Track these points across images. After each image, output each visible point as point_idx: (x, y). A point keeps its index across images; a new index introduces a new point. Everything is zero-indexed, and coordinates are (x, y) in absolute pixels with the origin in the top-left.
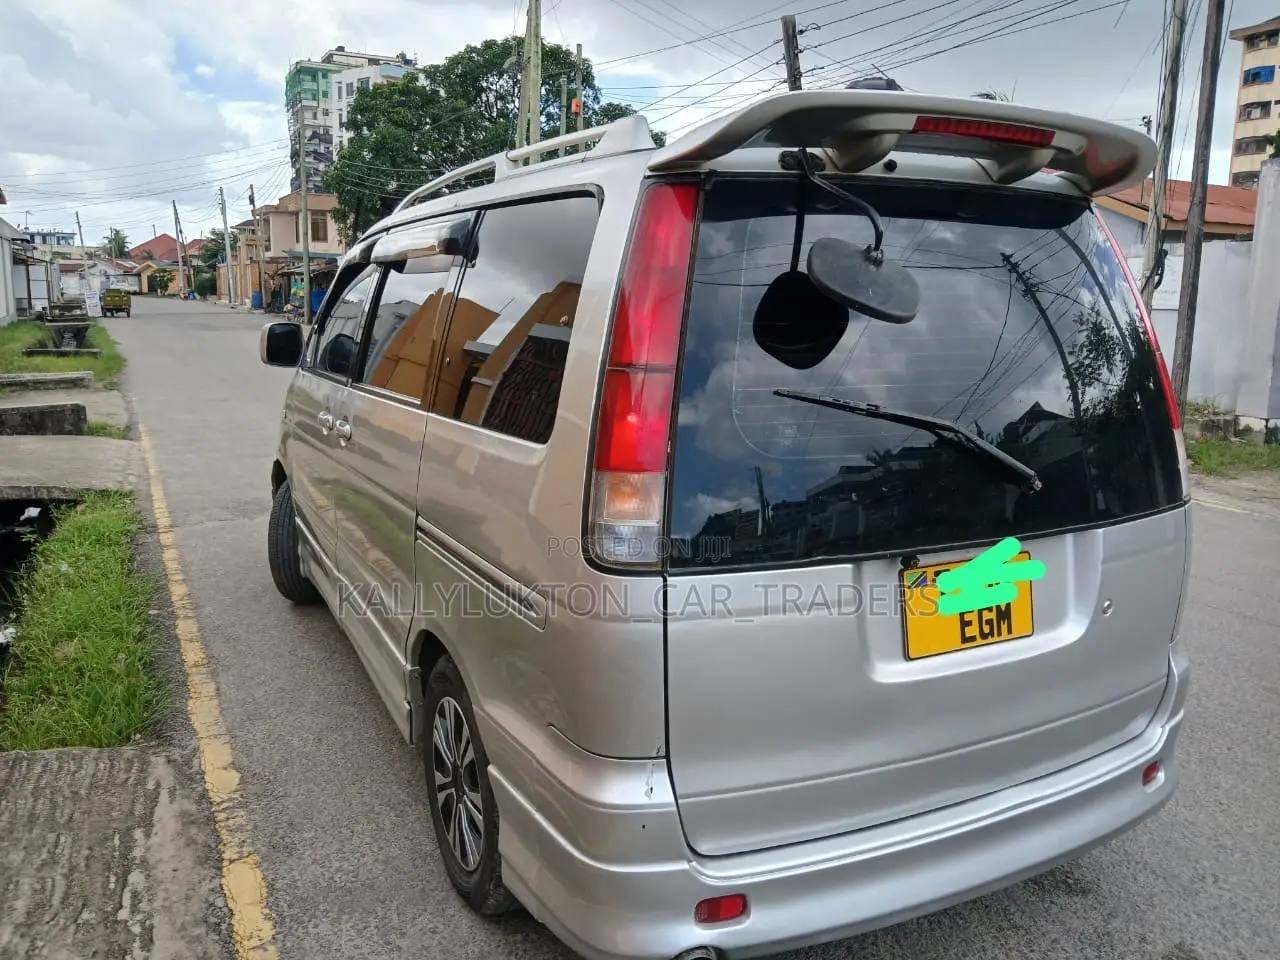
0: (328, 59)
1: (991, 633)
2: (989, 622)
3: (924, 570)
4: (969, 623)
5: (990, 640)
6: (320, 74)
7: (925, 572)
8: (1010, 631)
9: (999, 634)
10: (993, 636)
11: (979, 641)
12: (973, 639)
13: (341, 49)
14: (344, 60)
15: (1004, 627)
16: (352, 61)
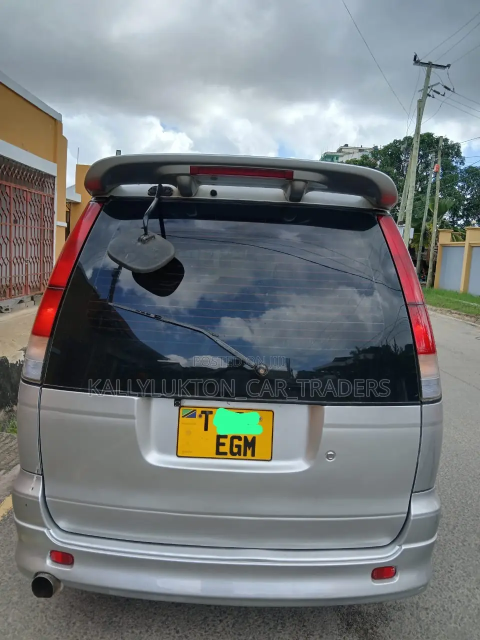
0: (340, 150)
1: (239, 453)
2: (239, 447)
3: (195, 409)
4: (223, 444)
5: (237, 457)
6: (335, 158)
7: (196, 410)
8: (253, 454)
9: (245, 454)
10: (240, 455)
11: (229, 456)
12: (225, 454)
13: (346, 145)
14: (347, 151)
15: (249, 452)
16: (351, 151)
